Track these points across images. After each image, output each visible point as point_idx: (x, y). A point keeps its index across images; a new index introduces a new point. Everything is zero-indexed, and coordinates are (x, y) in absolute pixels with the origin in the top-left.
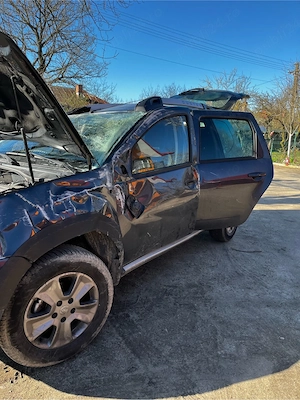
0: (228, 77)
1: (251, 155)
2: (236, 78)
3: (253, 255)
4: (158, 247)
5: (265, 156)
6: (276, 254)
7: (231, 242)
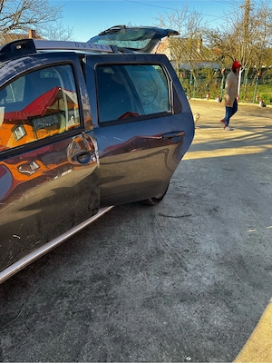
0: (180, 13)
1: (166, 110)
2: (188, 14)
3: (181, 221)
4: (38, 246)
5: (184, 110)
6: (207, 217)
7: (160, 204)
